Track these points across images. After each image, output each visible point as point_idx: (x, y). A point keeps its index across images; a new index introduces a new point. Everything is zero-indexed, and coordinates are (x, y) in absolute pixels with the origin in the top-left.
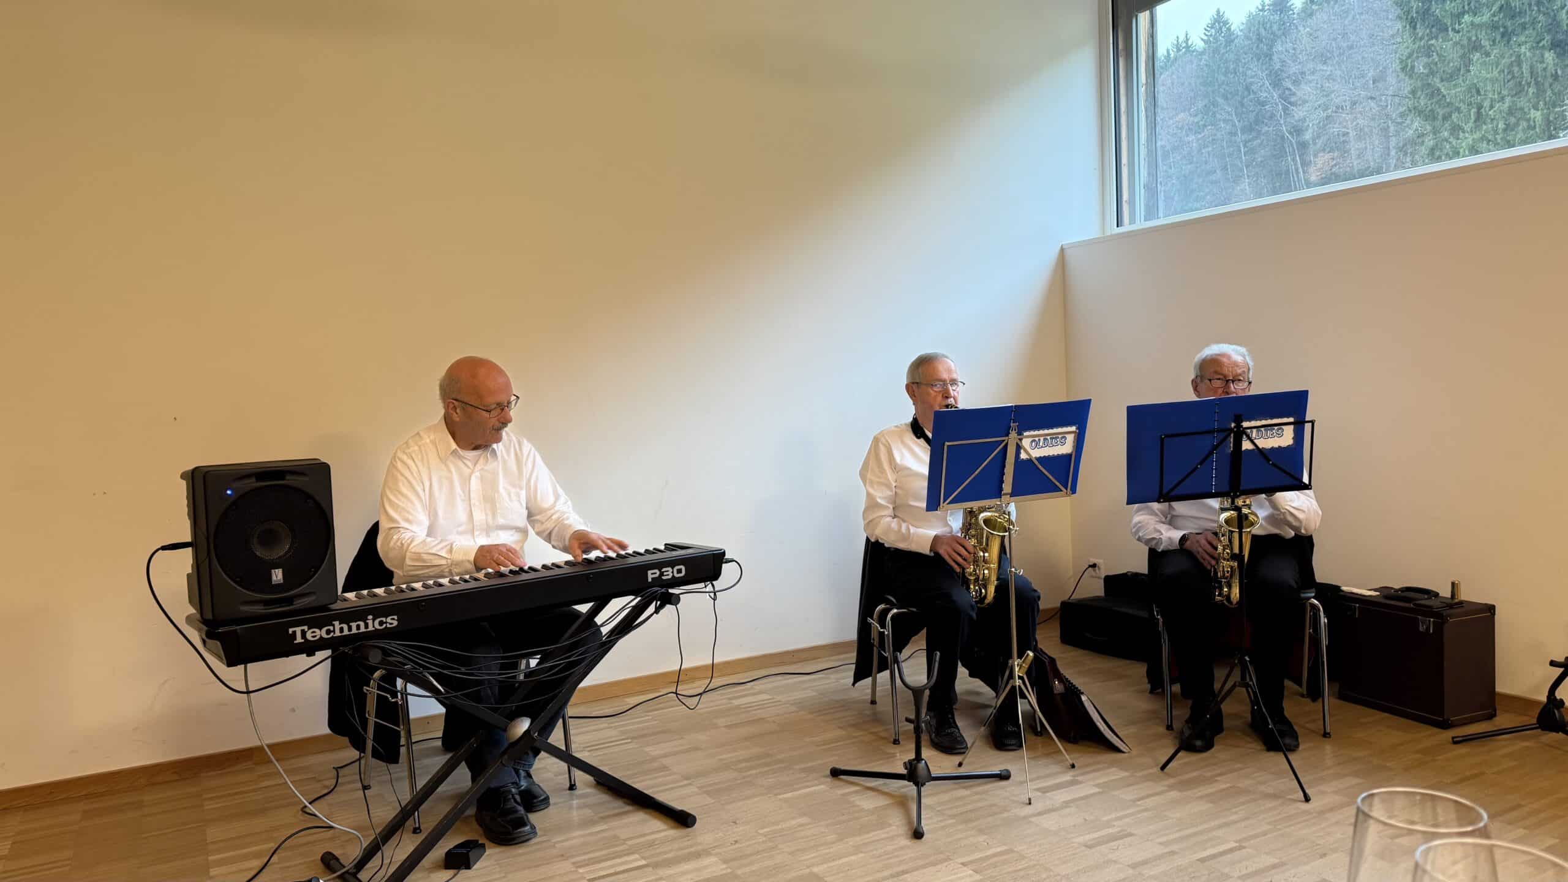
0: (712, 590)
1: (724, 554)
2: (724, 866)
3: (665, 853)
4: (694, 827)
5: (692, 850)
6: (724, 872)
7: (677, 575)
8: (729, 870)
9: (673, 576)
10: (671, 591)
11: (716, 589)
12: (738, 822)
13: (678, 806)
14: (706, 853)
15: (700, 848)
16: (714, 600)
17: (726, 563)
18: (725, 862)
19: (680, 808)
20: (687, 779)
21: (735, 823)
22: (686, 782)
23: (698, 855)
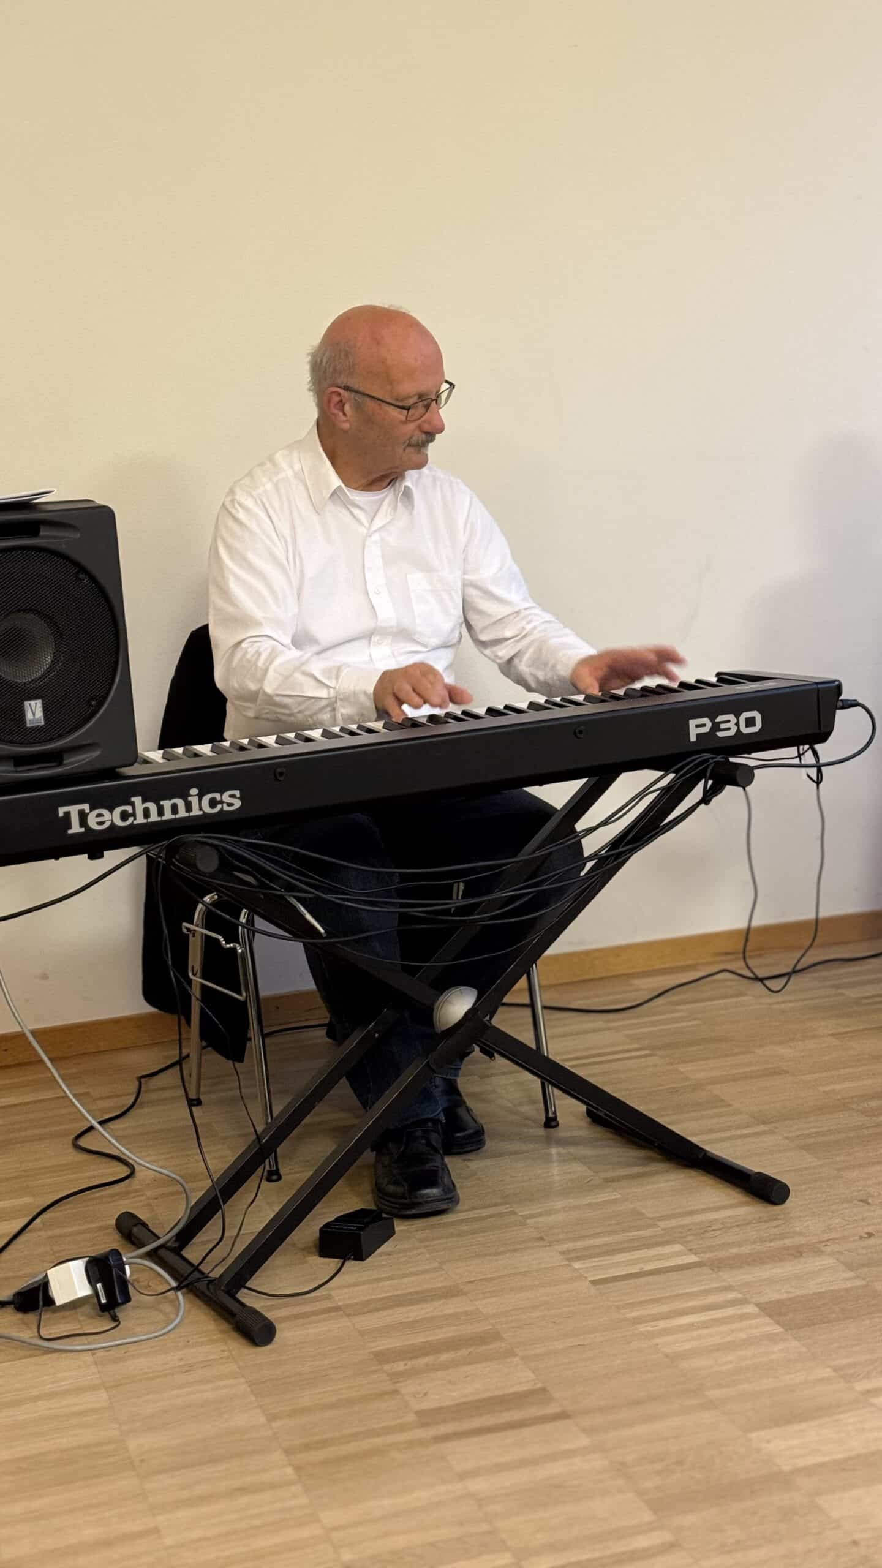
0: (813, 761)
1: (838, 689)
2: (851, 1274)
3: (739, 1244)
4: (788, 1203)
5: (788, 1242)
6: (849, 1285)
7: (745, 730)
8: (858, 1283)
9: (738, 731)
10: (732, 760)
11: (822, 761)
12: (870, 1201)
13: (752, 1165)
14: (816, 1250)
15: (802, 1240)
16: (818, 782)
17: (843, 708)
18: (849, 1267)
19: (756, 1169)
20: (764, 1123)
21: (865, 1201)
22: (762, 1128)
23: (798, 1252)
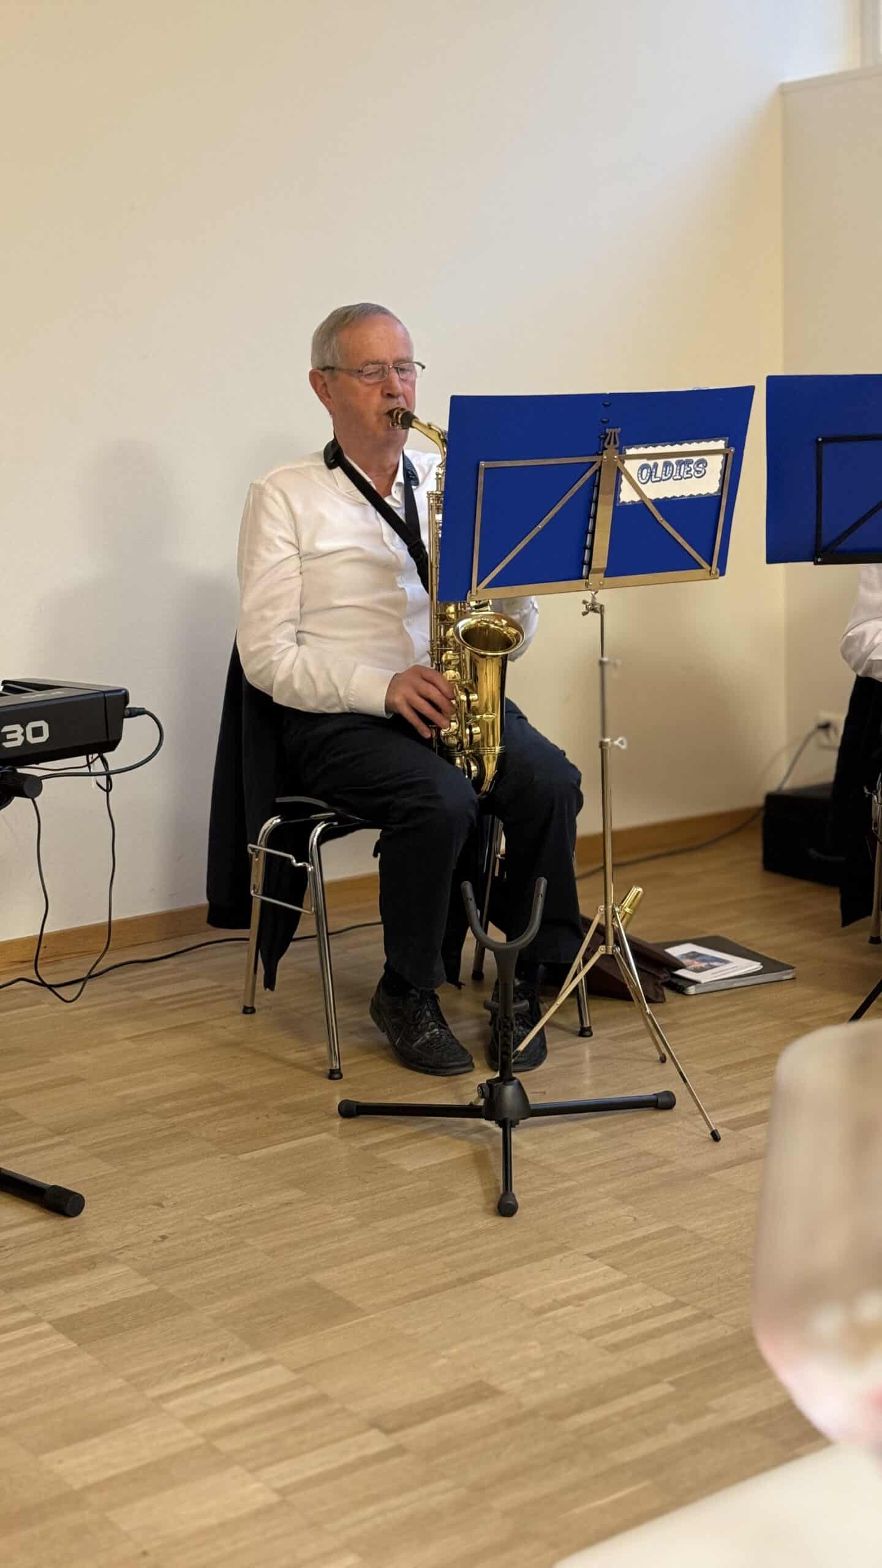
0: (102, 769)
1: (125, 697)
2: (145, 1280)
3: (34, 1261)
4: (83, 1214)
5: (81, 1254)
6: (141, 1291)
7: (32, 740)
8: (154, 1287)
9: (25, 741)
10: (20, 770)
11: (111, 768)
12: (164, 1203)
13: (47, 1178)
14: (110, 1259)
15: (93, 1251)
16: (108, 791)
17: (130, 716)
18: (143, 1272)
19: (51, 1182)
20: (59, 1134)
21: (160, 1205)
22: (57, 1139)
23: (91, 1263)
